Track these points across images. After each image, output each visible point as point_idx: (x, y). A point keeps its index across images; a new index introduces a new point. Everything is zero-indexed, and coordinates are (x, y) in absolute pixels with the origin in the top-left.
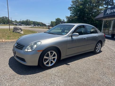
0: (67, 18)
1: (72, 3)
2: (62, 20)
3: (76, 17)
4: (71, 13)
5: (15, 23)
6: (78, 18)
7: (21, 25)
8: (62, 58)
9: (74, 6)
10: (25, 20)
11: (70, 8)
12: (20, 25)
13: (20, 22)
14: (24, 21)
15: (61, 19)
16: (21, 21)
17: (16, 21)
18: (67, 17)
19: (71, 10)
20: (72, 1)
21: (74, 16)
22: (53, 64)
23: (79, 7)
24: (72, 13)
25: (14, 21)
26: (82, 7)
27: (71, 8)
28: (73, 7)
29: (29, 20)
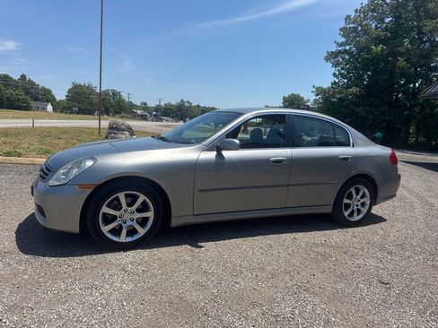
0: (317, 95)
1: (343, 36)
2: (308, 101)
3: (354, 89)
4: (334, 74)
5: (139, 112)
6: (363, 92)
7: (161, 120)
8: (175, 222)
9: (348, 48)
10: (173, 103)
11: (332, 56)
12: (157, 118)
13: (157, 109)
14: (170, 105)
15: (305, 99)
16: (162, 104)
17: (145, 104)
18: (319, 91)
19: (336, 65)
20: (341, 30)
21: (348, 87)
22: (136, 237)
23: (369, 50)
24: (340, 74)
25: (139, 104)
26: (383, 50)
27: (336, 57)
28: (345, 52)
29: (188, 102)
